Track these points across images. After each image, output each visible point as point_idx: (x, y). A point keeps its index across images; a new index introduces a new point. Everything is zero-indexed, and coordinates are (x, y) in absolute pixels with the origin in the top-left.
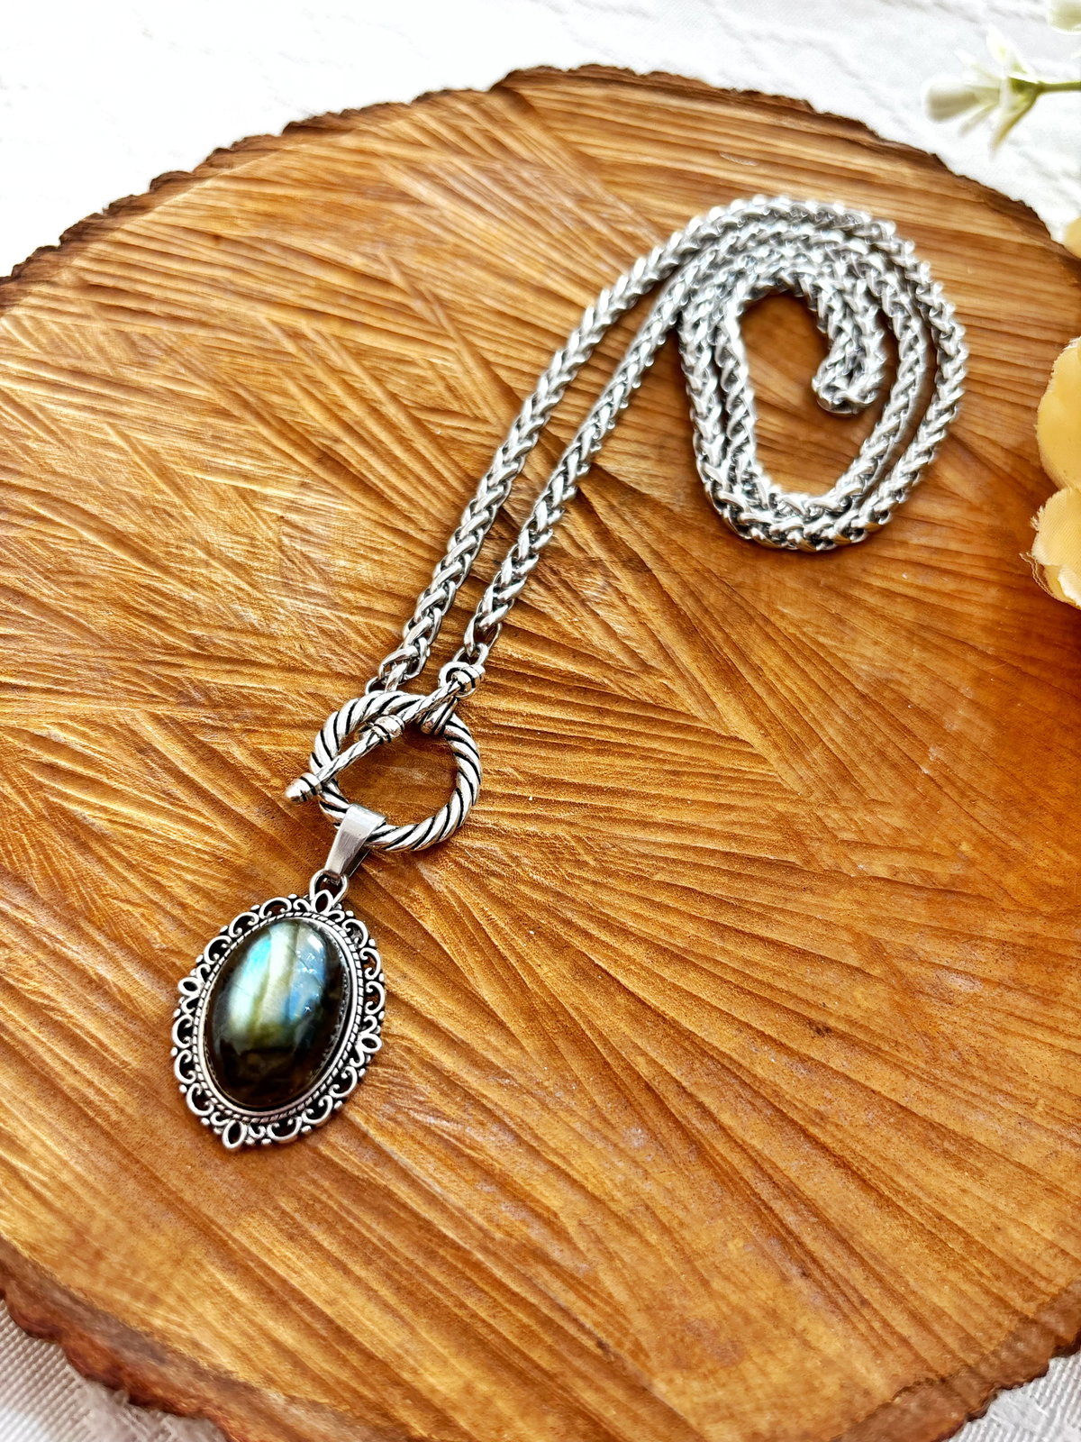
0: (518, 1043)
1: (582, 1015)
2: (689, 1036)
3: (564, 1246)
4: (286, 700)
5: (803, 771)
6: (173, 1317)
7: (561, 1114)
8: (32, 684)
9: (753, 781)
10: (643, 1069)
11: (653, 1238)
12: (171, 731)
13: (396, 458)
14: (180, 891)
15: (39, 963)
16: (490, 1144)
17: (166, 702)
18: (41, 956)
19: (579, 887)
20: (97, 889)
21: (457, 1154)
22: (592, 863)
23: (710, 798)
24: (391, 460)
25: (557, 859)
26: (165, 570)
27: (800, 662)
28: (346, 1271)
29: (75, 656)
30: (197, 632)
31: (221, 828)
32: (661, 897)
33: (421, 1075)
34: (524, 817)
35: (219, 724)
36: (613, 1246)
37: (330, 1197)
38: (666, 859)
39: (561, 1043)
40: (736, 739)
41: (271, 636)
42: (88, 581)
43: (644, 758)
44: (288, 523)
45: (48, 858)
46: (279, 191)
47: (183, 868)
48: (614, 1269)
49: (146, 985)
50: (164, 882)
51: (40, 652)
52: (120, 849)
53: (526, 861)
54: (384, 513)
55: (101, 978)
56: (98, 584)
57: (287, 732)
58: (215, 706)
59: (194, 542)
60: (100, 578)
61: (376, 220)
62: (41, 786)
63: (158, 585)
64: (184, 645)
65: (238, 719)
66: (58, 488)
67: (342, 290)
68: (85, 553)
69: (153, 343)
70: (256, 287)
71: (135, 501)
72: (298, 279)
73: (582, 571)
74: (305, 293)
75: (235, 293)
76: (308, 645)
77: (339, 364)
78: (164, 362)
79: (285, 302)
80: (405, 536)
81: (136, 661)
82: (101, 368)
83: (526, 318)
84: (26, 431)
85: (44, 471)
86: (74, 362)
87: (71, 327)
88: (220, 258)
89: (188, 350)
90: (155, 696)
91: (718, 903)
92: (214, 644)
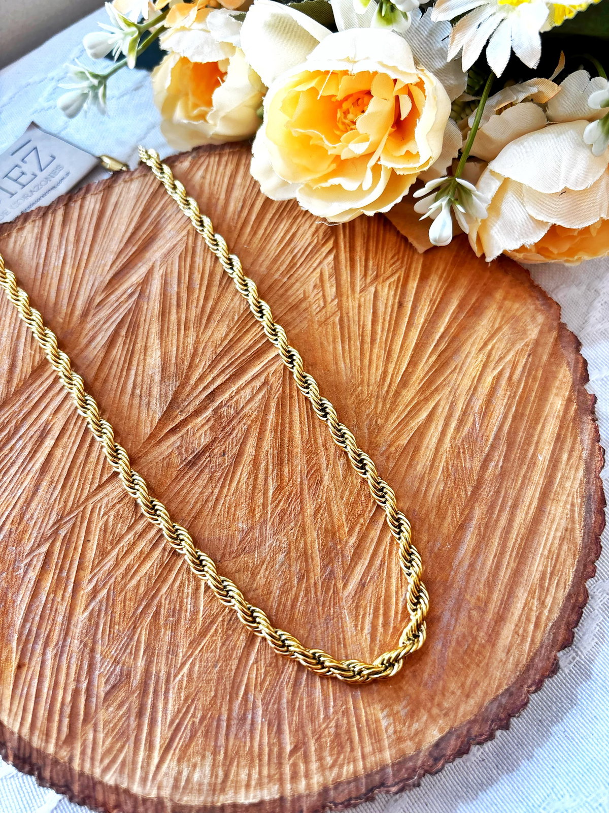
0: (438, 401)
1: (421, 382)
2: (417, 345)
3: (503, 372)
4: (320, 528)
5: (297, 321)
6: (575, 496)
7: (458, 383)
10: (434, 358)
11: (489, 347)
12: (349, 577)
16: (478, 404)
17: (335, 584)
19: (372, 391)
21: (486, 412)
22: (361, 388)
25: (363, 401)
27: (247, 326)
28: (538, 442)
30: (295, 582)
32: (366, 361)
33: (462, 431)
35: (340, 555)
36: (497, 358)
37: (517, 453)
38: (351, 362)
39: (433, 388)
41: (289, 545)
48: (504, 357)
54: (206, 513)
55: (469, 566)
57: (336, 524)
58: (331, 561)
64: (304, 586)
65: (335, 548)
66: (225, 689)
67: (56, 577)
68: (263, 657)
69: (111, 674)
70: (58, 628)
71: (225, 642)
72: (49, 606)
73: (221, 417)
74: (59, 600)
75: (65, 640)
76: (289, 527)
77: (111, 562)
78: (123, 665)
79: (68, 608)
80: (217, 500)
81: (318, 607)
82: (134, 699)
83: (65, 474)
84: (189, 726)
85: (215, 703)
86: (132, 719)
87: (105, 731)
88: (37, 659)
89: (113, 652)
90: (334, 591)
91: (363, 343)
92: (300, 571)
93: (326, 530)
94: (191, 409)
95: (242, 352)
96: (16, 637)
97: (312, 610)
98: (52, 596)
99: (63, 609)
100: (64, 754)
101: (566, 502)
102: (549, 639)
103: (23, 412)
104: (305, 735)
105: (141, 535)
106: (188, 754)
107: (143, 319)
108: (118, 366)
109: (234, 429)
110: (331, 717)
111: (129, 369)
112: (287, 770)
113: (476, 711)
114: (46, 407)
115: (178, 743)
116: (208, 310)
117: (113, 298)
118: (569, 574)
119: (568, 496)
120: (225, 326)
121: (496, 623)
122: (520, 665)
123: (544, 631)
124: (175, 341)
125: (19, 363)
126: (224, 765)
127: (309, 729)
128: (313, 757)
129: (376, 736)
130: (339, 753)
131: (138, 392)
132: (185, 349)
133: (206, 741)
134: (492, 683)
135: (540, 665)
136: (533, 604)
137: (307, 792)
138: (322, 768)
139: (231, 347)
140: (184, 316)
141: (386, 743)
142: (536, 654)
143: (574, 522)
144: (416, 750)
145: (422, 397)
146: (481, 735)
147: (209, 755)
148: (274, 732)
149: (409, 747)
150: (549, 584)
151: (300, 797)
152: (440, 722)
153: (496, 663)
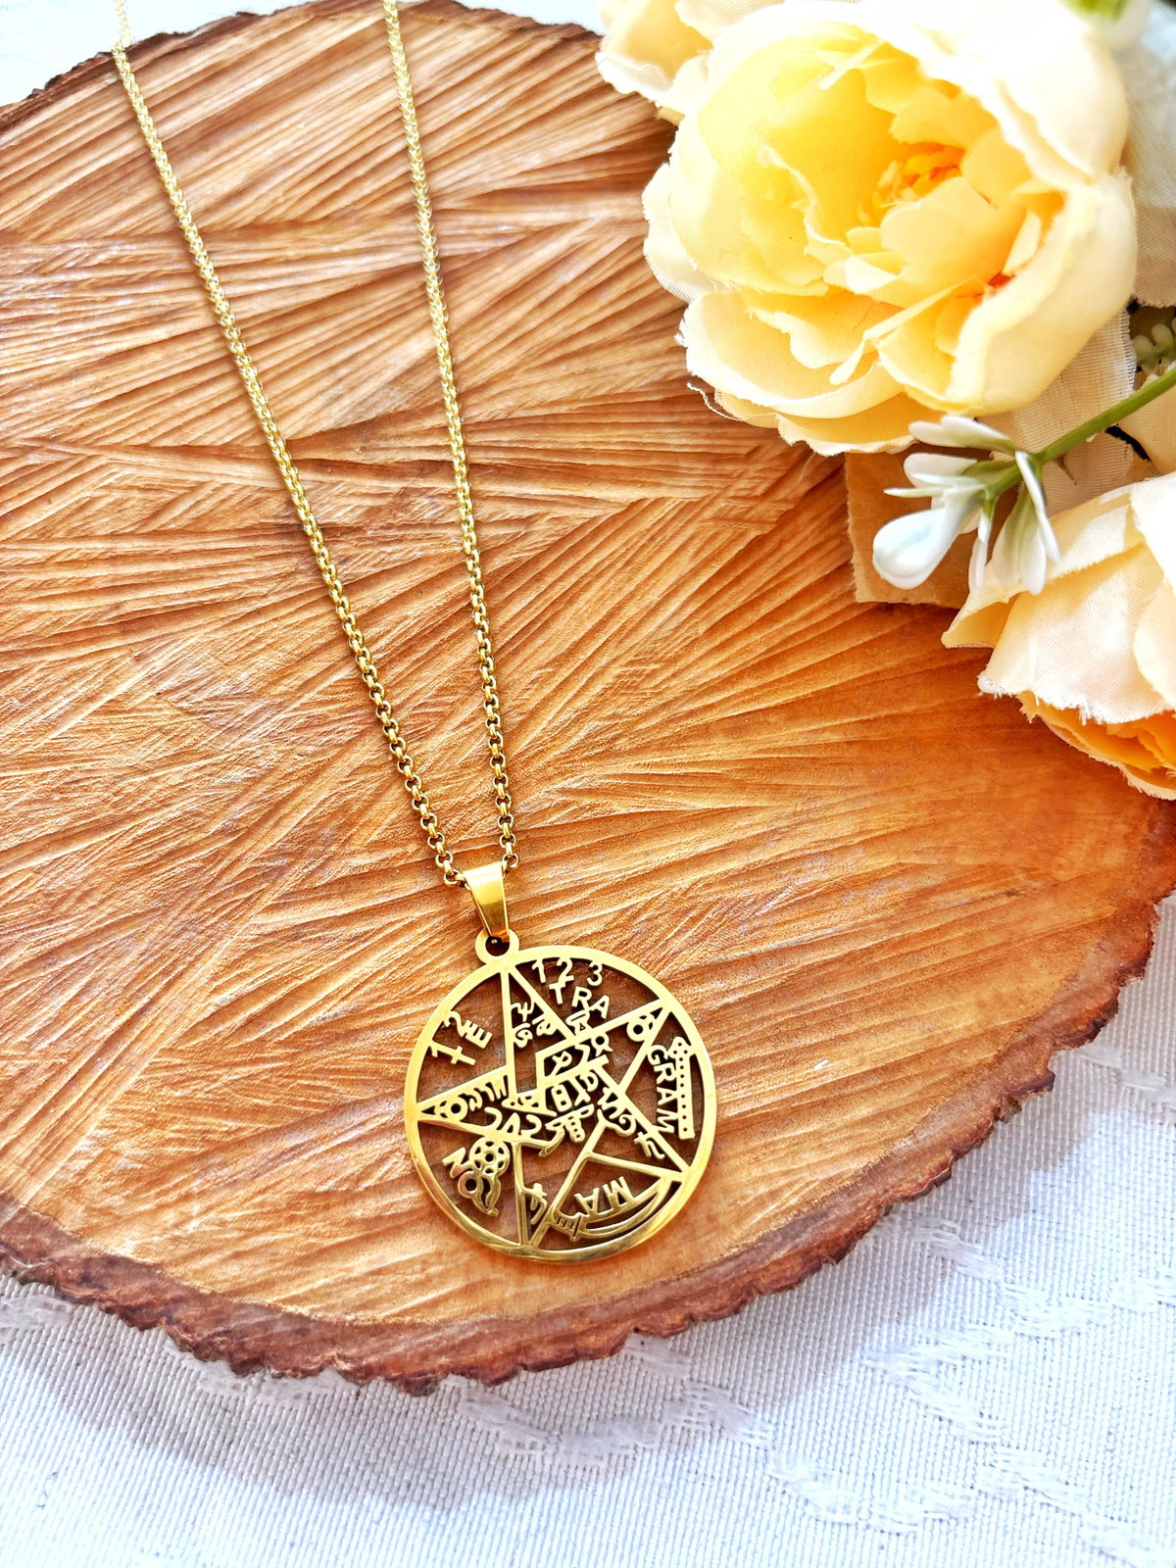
0: (755, 808)
1: (767, 751)
3: (926, 872)
4: (342, 795)
5: (691, 481)
6: (796, 1187)
7: (829, 813)
8: (151, 994)
9: (674, 518)
10: (835, 738)
12: (295, 903)
13: (176, 572)
16: (817, 874)
17: (263, 891)
19: (668, 688)
21: (811, 900)
22: (657, 666)
23: (665, 555)
24: (175, 577)
25: (636, 688)
26: (131, 816)
27: (604, 420)
28: (844, 1038)
29: (154, 942)
30: (216, 826)
31: (418, 914)
32: (719, 638)
33: (733, 889)
34: (585, 688)
35: (321, 861)
37: (782, 1014)
38: (691, 616)
39: (776, 780)
40: (634, 504)
41: (271, 771)
42: (86, 888)
43: (599, 576)
44: (167, 692)
45: (339, 1071)
47: (432, 963)
50: (434, 986)
51: (124, 970)
52: (377, 1005)
53: (621, 710)
54: (222, 615)
56: (96, 881)
57: (371, 814)
58: (298, 855)
59: (122, 778)
60: (92, 876)
62: (262, 1040)
63: (140, 832)
64: (219, 845)
65: (327, 844)
68: (53, 874)
71: (35, 801)
73: (403, 508)
76: (303, 749)
77: (39, 556)
80: (258, 612)
81: (201, 895)
83: (126, 389)
90: (251, 897)
91: (750, 605)
92: (240, 820)
93: (345, 808)
94: (380, 458)
95: (549, 446)
97: (188, 890)
101: (770, 1178)
102: (462, 1332)
105: (115, 559)
109: (400, 540)
110: (32, 1053)
113: (221, 1288)
116: (576, 346)
117: (469, 219)
119: (785, 1173)
120: (572, 389)
122: (369, 1313)
123: (471, 1312)
124: (477, 346)
125: (248, 200)
129: (53, 1144)
131: (344, 371)
134: (297, 1282)
135: (399, 1349)
139: (542, 425)
140: (533, 325)
141: (52, 1172)
142: (413, 1326)
143: (738, 1222)
144: (77, 1232)
145: (739, 776)
146: (186, 1330)
149: (72, 1218)
152: (156, 1239)
153: (336, 1266)
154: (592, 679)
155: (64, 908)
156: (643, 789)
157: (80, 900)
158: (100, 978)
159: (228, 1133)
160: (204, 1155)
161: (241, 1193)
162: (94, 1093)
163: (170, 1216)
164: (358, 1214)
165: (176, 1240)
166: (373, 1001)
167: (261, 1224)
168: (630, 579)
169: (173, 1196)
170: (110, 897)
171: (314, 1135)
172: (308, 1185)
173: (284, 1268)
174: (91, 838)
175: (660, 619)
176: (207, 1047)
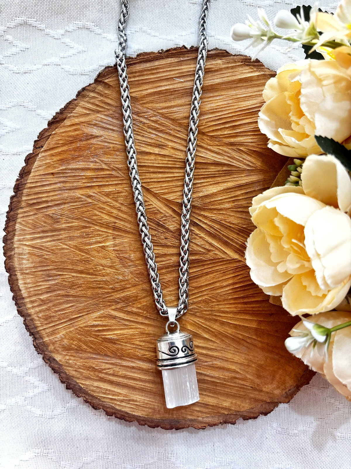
0: (216, 342)
1: (225, 332)
2: (247, 327)
3: (239, 374)
4: (137, 294)
7: (229, 351)
8: (83, 314)
9: (241, 267)
10: (240, 337)
12: (118, 311)
14: (138, 343)
15: (119, 369)
16: (218, 363)
17: (113, 305)
18: (119, 367)
19: (215, 307)
20: (122, 350)
21: (213, 367)
22: (215, 301)
23: (233, 275)
25: (208, 303)
26: (96, 275)
29: (88, 304)
30: (111, 287)
31: (139, 327)
33: (200, 356)
34: (198, 297)
35: (127, 305)
36: (247, 370)
38: (229, 293)
39: (223, 339)
40: (234, 259)
41: (127, 280)
42: (80, 285)
43: (216, 272)
44: (116, 250)
45: (109, 349)
46: (60, 150)
47: (136, 338)
48: (249, 374)
49: (142, 363)
50: (134, 343)
51: (80, 307)
52: (122, 341)
53: (202, 306)
55: (132, 366)
56: (83, 285)
57: (141, 300)
58: (124, 301)
59: (98, 265)
60: (83, 284)
61: (89, 148)
62: (99, 335)
63: (96, 279)
64: (110, 291)
65: (129, 302)
66: (59, 265)
67: (93, 176)
68: (75, 279)
69: (56, 214)
70: (71, 185)
71: (79, 261)
72: (80, 178)
74: (84, 181)
75: (67, 190)
76: (135, 279)
77: (104, 200)
78: (62, 219)
79: (80, 187)
81: (101, 299)
82: (48, 228)
84: (42, 254)
85: (53, 263)
86: (41, 229)
87: (34, 219)
88: (57, 180)
89: (66, 213)
90: (110, 305)
91: (243, 298)
92: (116, 288)
93: (137, 296)
95: (225, 234)
96: (64, 168)
97: (100, 297)
98: (84, 177)
99: (80, 184)
100: (23, 204)
102: (107, 405)
103: (170, 131)
104: (48, 303)
105: (120, 210)
106: (32, 256)
107: (235, 176)
108: (204, 172)
110: (57, 313)
111: (204, 178)
112: (34, 298)
113: (70, 375)
114: (175, 142)
115: (35, 251)
117: (245, 156)
118: (138, 413)
121: (109, 380)
122: (93, 393)
123: (110, 402)
124: (224, 197)
126: (31, 272)
127: (50, 304)
128: (40, 308)
129: (53, 333)
130: (43, 319)
132: (220, 204)
133: (38, 262)
134: (83, 381)
135: (95, 401)
136: (121, 397)
137: (27, 308)
138: (37, 313)
139: (226, 228)
141: (51, 338)
142: (99, 399)
144: (51, 351)
145: (216, 334)
146: (61, 378)
147: (34, 264)
148: (46, 290)
149: (51, 347)
150: (131, 404)
151: (25, 305)
152: (63, 360)
153: (92, 382)
154: (200, 296)
155: (74, 287)
156: (196, 326)
157: (78, 287)
158: (75, 305)
159: (85, 349)
160: (78, 350)
161: (82, 360)
162: (64, 327)
163: (67, 357)
164: (100, 375)
165: (67, 362)
166: (122, 339)
167: (82, 368)
168: (222, 276)
169: (69, 354)
170: (84, 290)
171: (99, 357)
172: (94, 366)
173: (82, 377)
174: (86, 275)
175: (222, 290)
176: (88, 331)
